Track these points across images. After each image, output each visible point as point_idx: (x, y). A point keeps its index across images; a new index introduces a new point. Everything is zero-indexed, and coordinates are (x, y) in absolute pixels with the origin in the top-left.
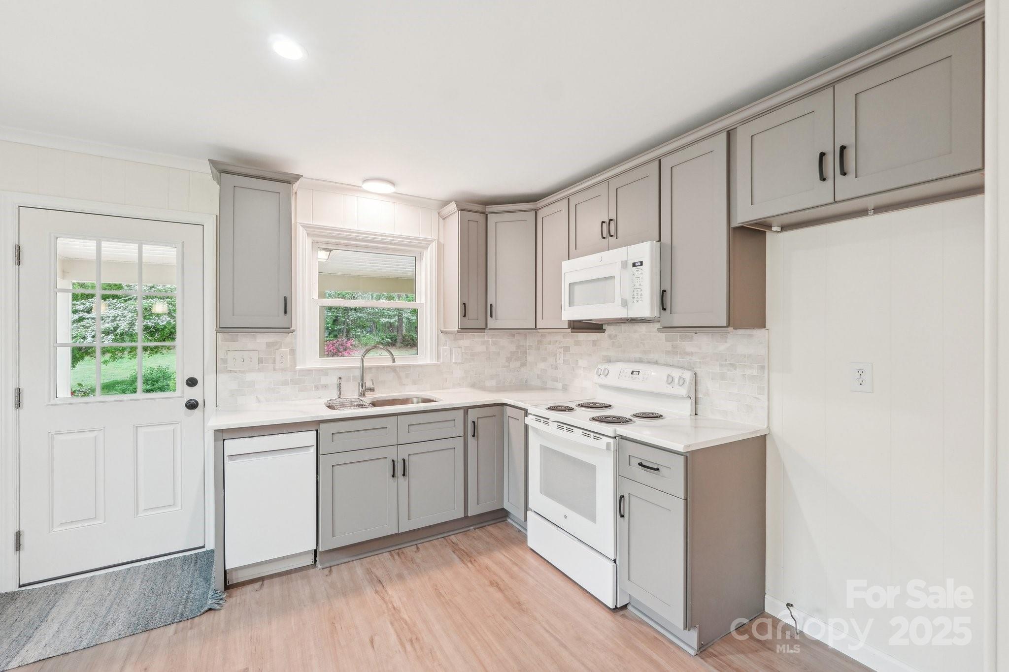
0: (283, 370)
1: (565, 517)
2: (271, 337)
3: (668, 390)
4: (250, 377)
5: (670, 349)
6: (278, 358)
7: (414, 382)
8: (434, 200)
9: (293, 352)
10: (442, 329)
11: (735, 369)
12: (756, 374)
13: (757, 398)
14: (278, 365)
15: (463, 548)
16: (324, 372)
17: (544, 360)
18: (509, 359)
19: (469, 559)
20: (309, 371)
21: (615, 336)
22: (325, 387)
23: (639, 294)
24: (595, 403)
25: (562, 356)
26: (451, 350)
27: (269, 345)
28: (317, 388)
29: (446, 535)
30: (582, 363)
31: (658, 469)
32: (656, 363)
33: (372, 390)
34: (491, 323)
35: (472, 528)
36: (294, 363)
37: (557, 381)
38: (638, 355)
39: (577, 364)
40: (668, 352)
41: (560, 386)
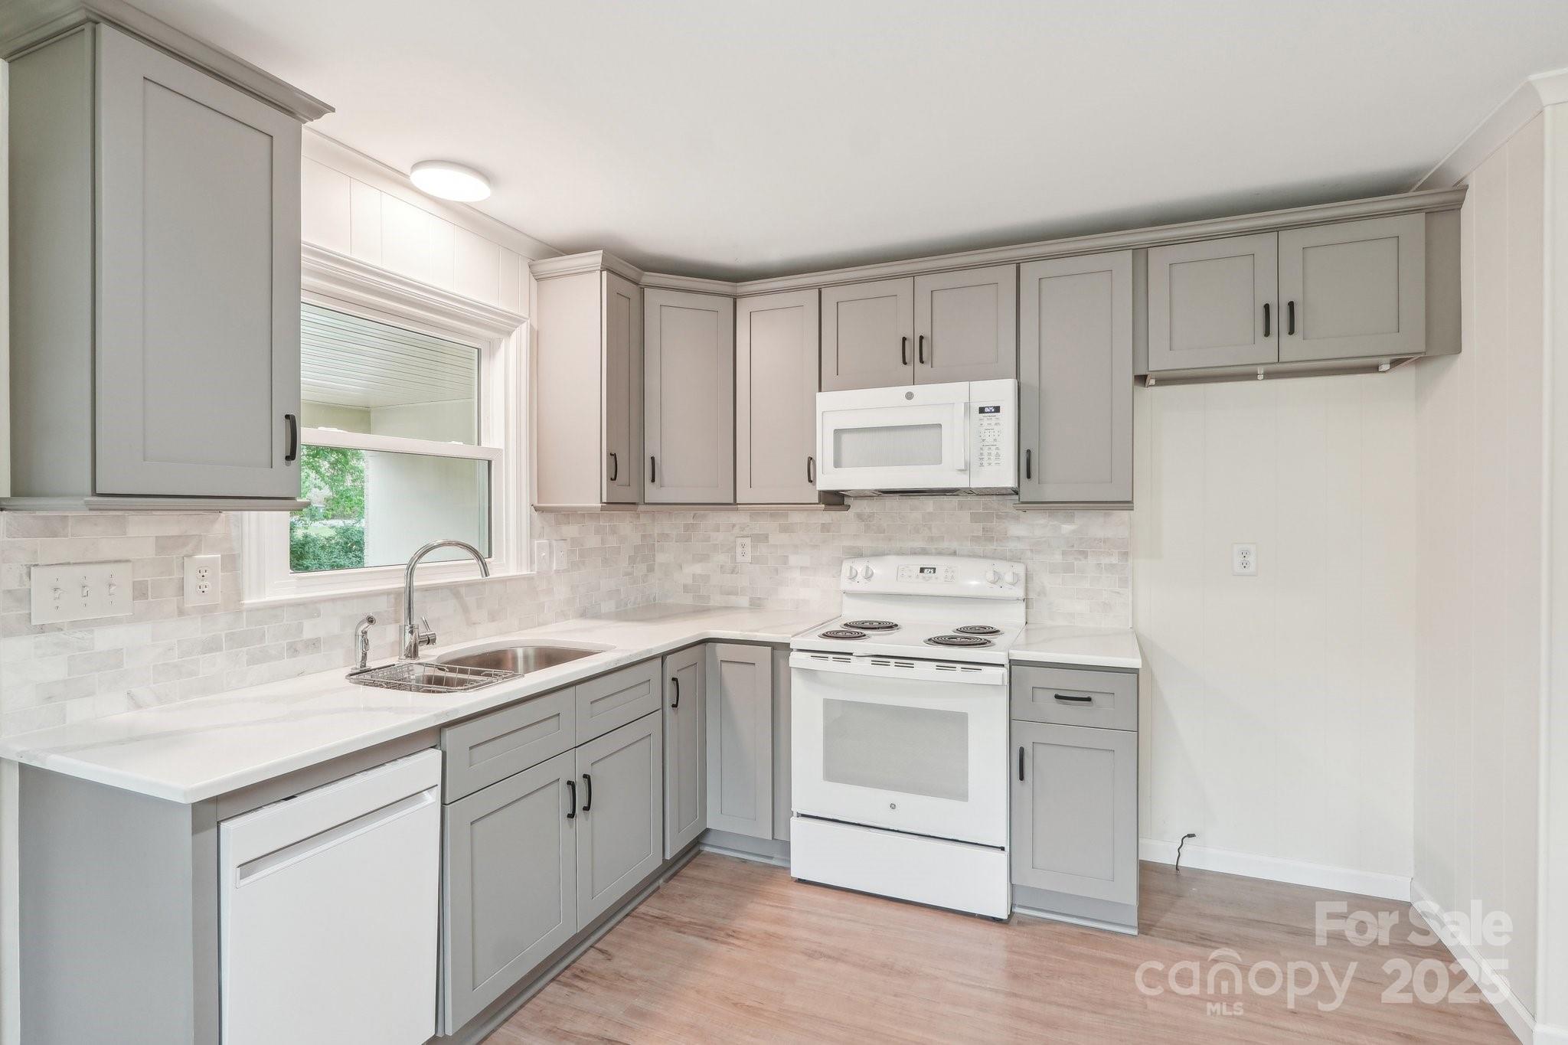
0: (207, 611)
1: (893, 806)
2: (172, 524)
3: (996, 592)
4: (104, 639)
5: (980, 534)
6: (191, 580)
7: (493, 617)
8: (529, 236)
9: (232, 562)
10: (536, 504)
11: (1086, 557)
12: (1114, 562)
13: (1118, 593)
14: (192, 599)
15: (687, 920)
16: (308, 608)
17: (703, 558)
18: (632, 560)
19: (722, 933)
20: (275, 608)
21: (871, 516)
22: (314, 644)
23: (994, 452)
24: (871, 622)
25: (748, 549)
26: (550, 545)
27: (164, 544)
28: (293, 650)
29: (629, 908)
30: (793, 560)
31: (1089, 699)
32: (954, 553)
33: (430, 641)
34: (653, 493)
35: (661, 881)
36: (236, 592)
37: (736, 594)
38: (919, 544)
39: (785, 563)
40: (975, 539)
41: (744, 601)
